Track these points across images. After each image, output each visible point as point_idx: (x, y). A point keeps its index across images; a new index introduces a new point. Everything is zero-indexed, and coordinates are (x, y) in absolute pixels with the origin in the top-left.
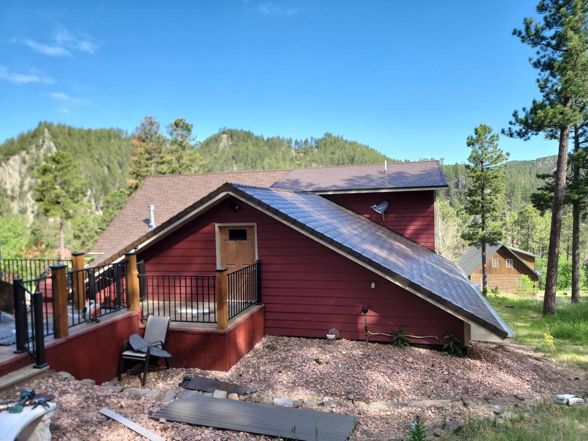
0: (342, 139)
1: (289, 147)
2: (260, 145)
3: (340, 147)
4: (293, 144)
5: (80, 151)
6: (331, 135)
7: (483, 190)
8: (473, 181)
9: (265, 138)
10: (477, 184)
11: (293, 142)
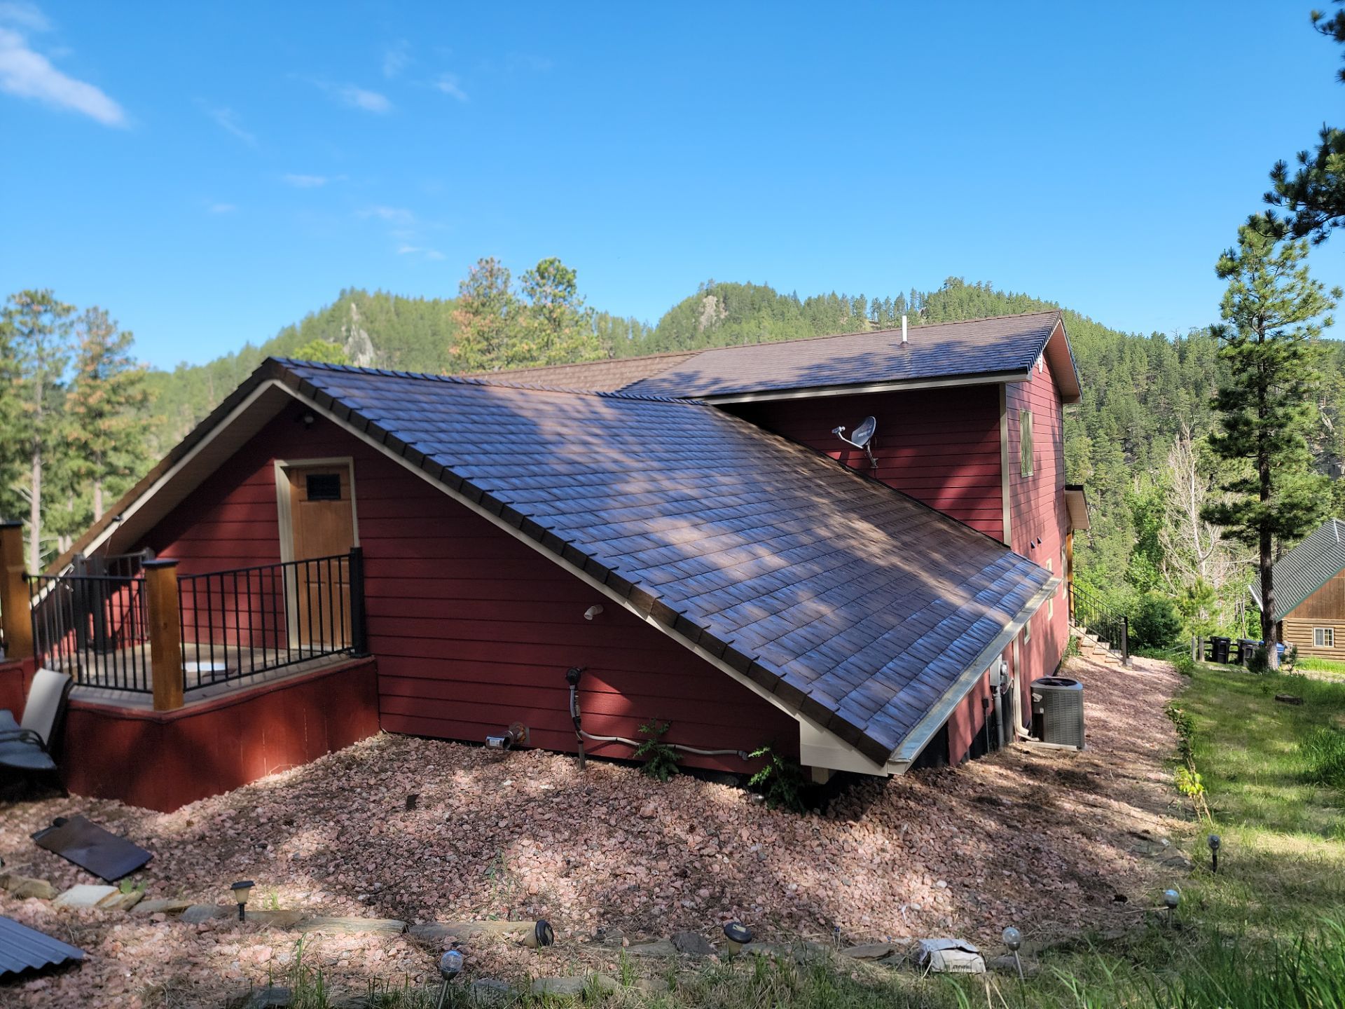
0: (987, 290)
1: (859, 316)
2: (788, 315)
3: (983, 309)
4: (868, 310)
5: (417, 346)
6: (961, 282)
7: (1263, 390)
8: (1232, 367)
9: (803, 300)
10: (1244, 376)
11: (869, 305)
